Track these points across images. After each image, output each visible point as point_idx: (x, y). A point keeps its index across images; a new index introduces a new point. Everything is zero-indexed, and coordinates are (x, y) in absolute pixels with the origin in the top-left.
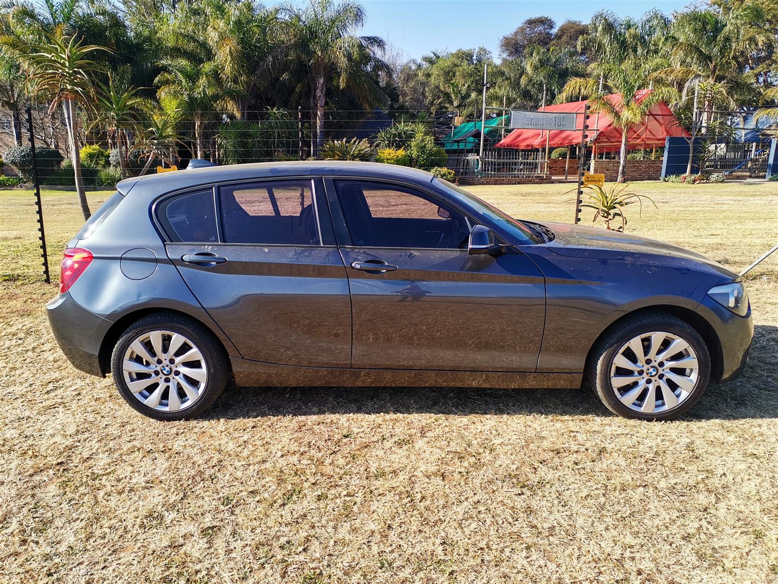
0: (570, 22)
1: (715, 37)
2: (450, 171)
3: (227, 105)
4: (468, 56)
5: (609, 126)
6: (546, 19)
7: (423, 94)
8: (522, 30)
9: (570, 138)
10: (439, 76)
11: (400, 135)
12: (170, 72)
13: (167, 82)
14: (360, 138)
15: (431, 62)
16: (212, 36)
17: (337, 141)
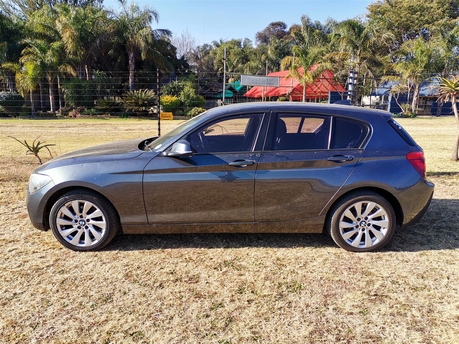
0: (295, 25)
1: (359, 36)
2: (204, 110)
3: (67, 68)
4: (238, 43)
5: (299, 85)
6: (282, 23)
7: (212, 64)
8: (268, 29)
9: (280, 92)
10: (221, 54)
11: (174, 88)
12: (31, 47)
13: (29, 53)
14: (150, 89)
15: (218, 46)
16: (59, 26)
17: (136, 91)
